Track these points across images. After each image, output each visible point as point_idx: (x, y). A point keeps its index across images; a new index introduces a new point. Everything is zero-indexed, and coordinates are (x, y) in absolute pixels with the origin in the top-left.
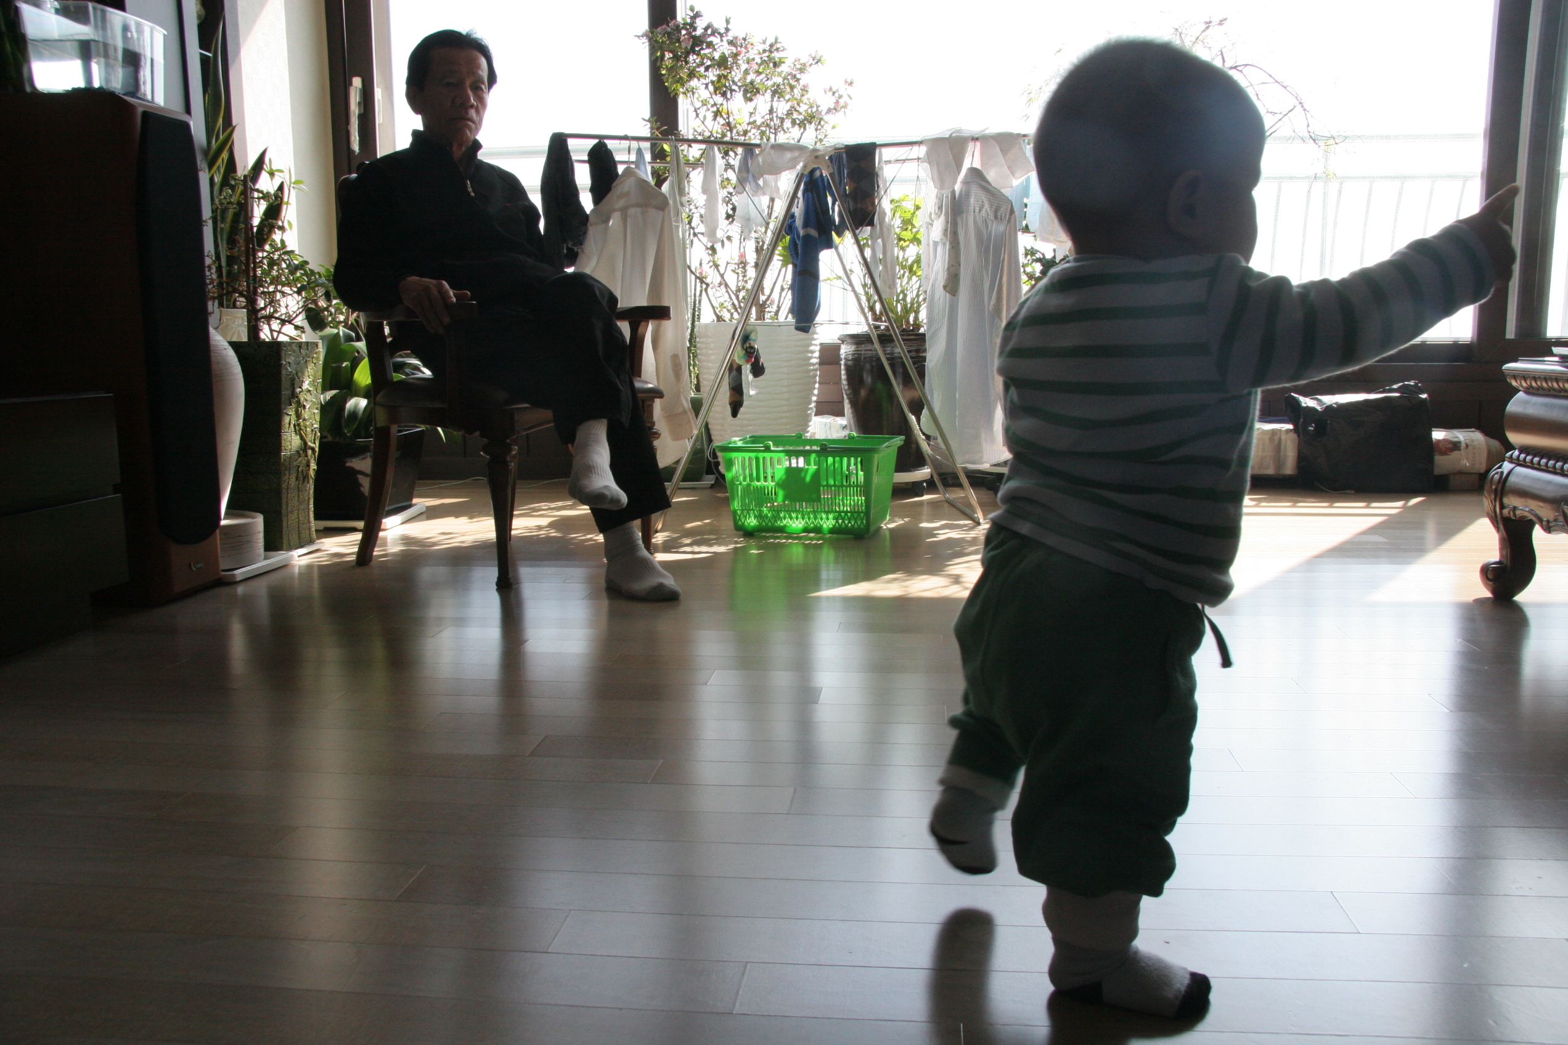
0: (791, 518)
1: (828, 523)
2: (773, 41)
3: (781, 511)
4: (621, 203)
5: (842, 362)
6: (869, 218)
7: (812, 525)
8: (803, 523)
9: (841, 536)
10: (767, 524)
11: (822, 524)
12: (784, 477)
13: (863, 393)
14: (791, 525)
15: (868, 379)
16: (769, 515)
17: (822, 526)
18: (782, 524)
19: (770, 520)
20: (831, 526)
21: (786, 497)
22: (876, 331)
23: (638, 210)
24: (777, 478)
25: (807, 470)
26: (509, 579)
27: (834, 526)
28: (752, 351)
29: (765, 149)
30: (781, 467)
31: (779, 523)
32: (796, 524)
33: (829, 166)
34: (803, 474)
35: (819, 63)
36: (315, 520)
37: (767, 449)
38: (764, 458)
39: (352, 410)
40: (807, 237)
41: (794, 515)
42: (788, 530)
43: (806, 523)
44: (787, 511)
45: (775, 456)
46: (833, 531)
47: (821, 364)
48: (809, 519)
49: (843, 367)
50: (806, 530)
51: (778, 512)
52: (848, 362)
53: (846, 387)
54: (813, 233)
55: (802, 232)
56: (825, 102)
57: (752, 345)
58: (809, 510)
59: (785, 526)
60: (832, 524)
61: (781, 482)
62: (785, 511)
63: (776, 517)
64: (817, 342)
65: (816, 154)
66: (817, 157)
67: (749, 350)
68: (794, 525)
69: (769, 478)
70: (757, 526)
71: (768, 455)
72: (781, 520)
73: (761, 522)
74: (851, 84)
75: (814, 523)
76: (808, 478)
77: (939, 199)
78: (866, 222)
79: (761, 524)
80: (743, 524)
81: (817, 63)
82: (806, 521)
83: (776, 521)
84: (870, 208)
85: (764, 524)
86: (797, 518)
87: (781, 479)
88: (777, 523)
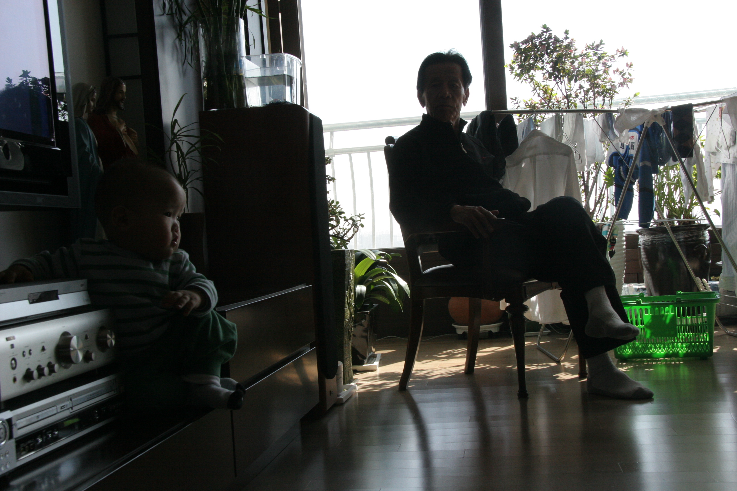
0: (656, 348)
1: (682, 349)
2: (599, 43)
3: (649, 344)
4: (530, 153)
5: (642, 247)
6: (690, 152)
7: (671, 352)
8: (664, 351)
9: (691, 358)
10: (638, 353)
11: (678, 350)
12: (650, 321)
13: (658, 266)
14: (656, 353)
15: (662, 257)
16: (640, 347)
17: (678, 352)
18: (649, 352)
19: (640, 350)
20: (684, 352)
21: (652, 334)
22: (669, 224)
23: (546, 156)
24: (645, 322)
25: (667, 315)
26: (526, 391)
27: (687, 352)
28: (614, 242)
29: (623, 113)
30: (648, 315)
31: (647, 352)
32: (660, 352)
33: (663, 121)
34: (664, 319)
35: (624, 55)
36: (352, 365)
37: (638, 304)
38: (635, 310)
39: (359, 293)
40: (644, 167)
41: (658, 346)
42: (654, 356)
43: (667, 350)
44: (653, 344)
45: (643, 308)
46: (686, 355)
47: (626, 248)
48: (669, 348)
49: (642, 250)
50: (667, 355)
51: (647, 344)
52: (647, 247)
53: (646, 263)
54: (648, 164)
55: (640, 165)
56: (617, 79)
57: (615, 238)
58: (668, 342)
59: (652, 353)
60: (686, 351)
61: (648, 325)
62: (651, 343)
63: (646, 348)
64: (624, 235)
65: (656, 114)
66: (655, 116)
67: (612, 242)
68: (658, 352)
69: (639, 322)
70: (632, 354)
71: (638, 308)
72: (649, 350)
73: (634, 351)
74: (631, 66)
75: (672, 350)
76: (668, 321)
77: (733, 136)
78: (688, 155)
79: (634, 353)
80: (621, 353)
81: (623, 55)
82: (666, 349)
83: (645, 351)
84: (690, 146)
85: (636, 353)
86: (660, 348)
87: (648, 322)
88: (646, 352)
